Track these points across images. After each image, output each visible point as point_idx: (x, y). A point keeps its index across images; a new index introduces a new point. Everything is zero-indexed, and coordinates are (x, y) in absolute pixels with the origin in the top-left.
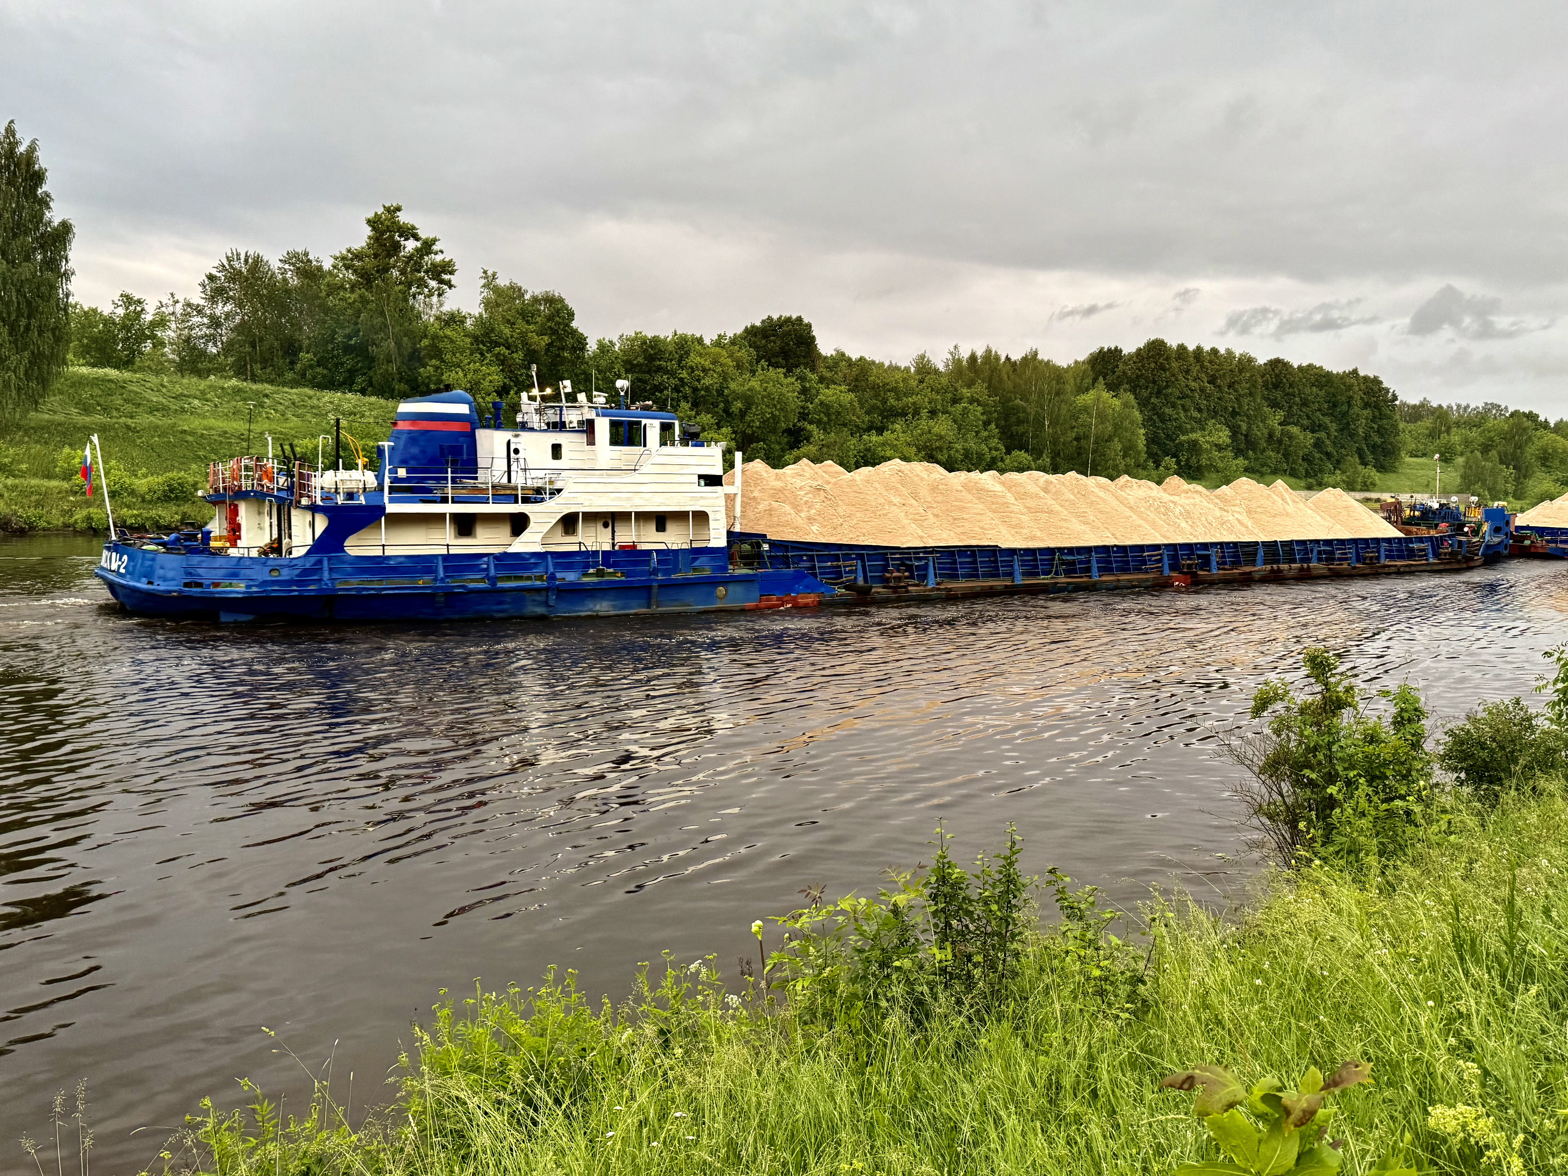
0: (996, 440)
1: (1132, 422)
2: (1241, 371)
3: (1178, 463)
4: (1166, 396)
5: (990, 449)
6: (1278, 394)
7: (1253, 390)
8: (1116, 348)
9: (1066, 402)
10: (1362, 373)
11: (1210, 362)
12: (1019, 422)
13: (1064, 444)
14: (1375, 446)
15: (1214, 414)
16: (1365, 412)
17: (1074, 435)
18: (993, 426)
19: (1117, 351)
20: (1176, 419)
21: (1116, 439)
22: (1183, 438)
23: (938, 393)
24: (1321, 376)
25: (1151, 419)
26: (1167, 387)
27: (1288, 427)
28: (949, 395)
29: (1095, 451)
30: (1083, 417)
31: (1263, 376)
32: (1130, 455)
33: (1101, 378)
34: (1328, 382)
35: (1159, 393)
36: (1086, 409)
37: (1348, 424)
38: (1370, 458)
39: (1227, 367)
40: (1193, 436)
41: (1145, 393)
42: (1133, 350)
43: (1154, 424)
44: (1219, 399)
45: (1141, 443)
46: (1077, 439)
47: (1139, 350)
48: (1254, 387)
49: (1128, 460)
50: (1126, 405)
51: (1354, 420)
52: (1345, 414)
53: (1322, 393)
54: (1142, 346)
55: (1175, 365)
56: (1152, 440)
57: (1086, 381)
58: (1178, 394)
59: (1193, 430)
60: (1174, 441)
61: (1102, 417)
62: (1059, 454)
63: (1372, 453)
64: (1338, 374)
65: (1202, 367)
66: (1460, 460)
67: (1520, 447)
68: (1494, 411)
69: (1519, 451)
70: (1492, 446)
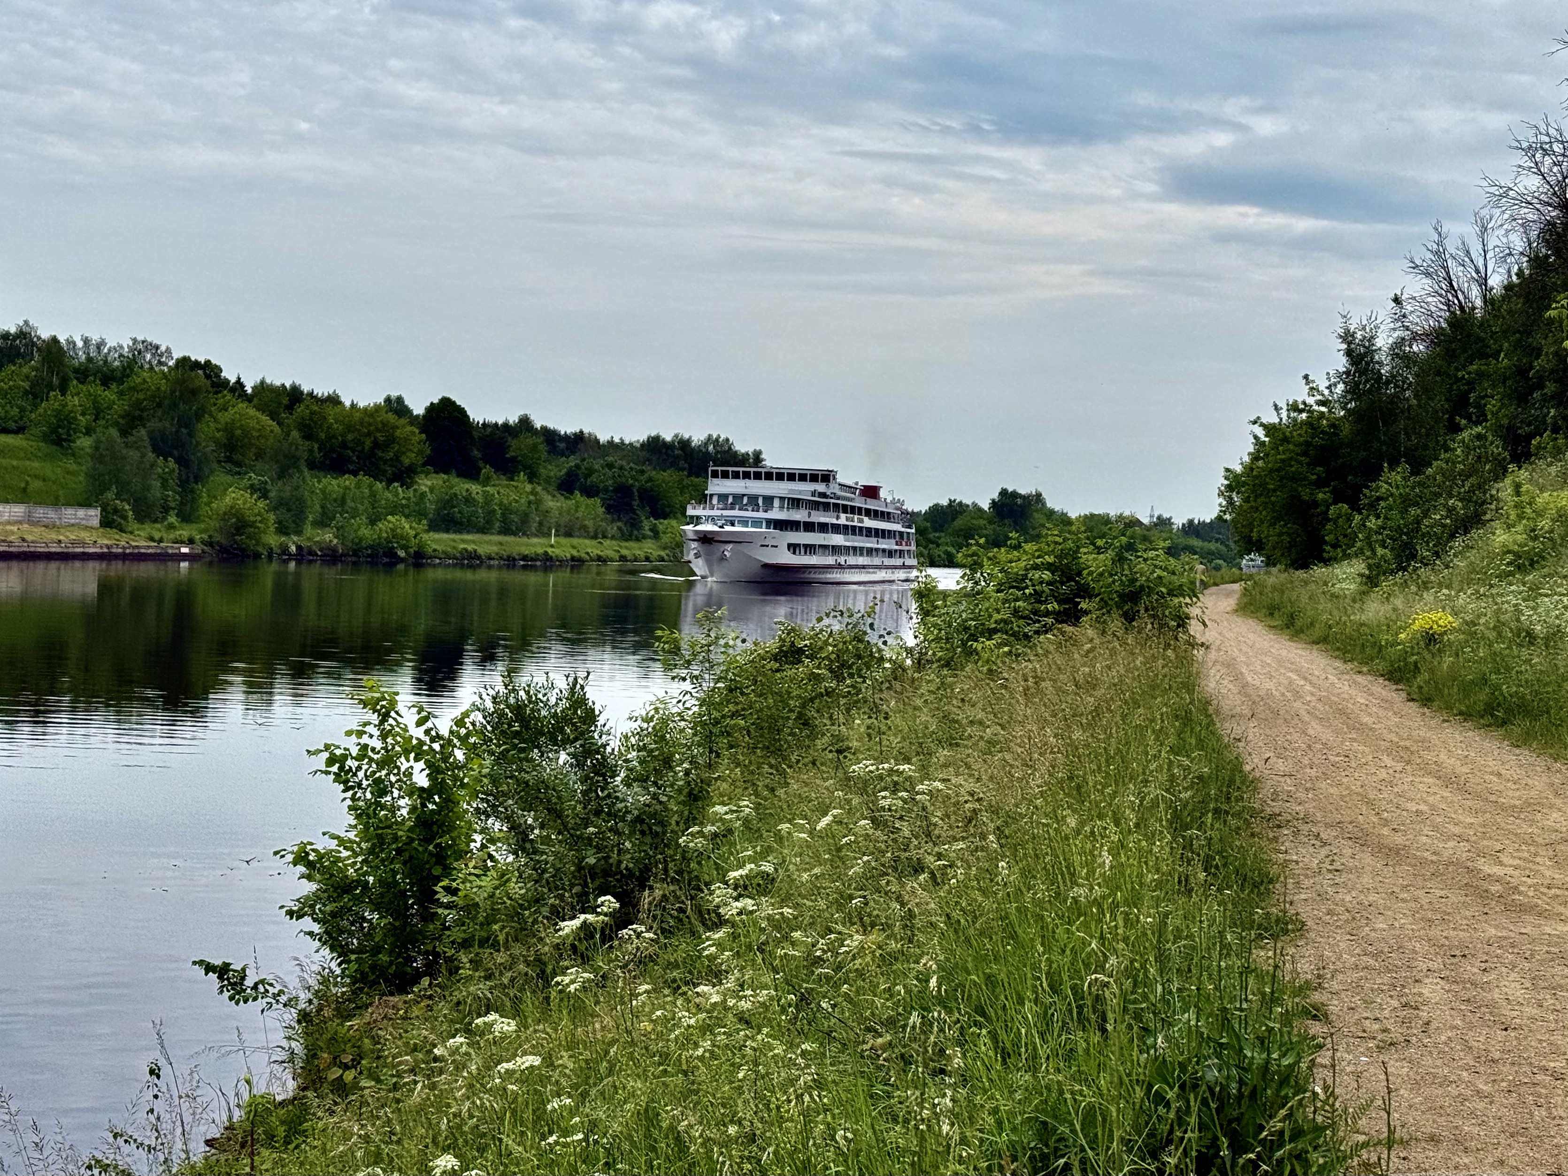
66: (84, 443)
67: (188, 423)
68: (148, 357)
69: (184, 431)
70: (140, 418)
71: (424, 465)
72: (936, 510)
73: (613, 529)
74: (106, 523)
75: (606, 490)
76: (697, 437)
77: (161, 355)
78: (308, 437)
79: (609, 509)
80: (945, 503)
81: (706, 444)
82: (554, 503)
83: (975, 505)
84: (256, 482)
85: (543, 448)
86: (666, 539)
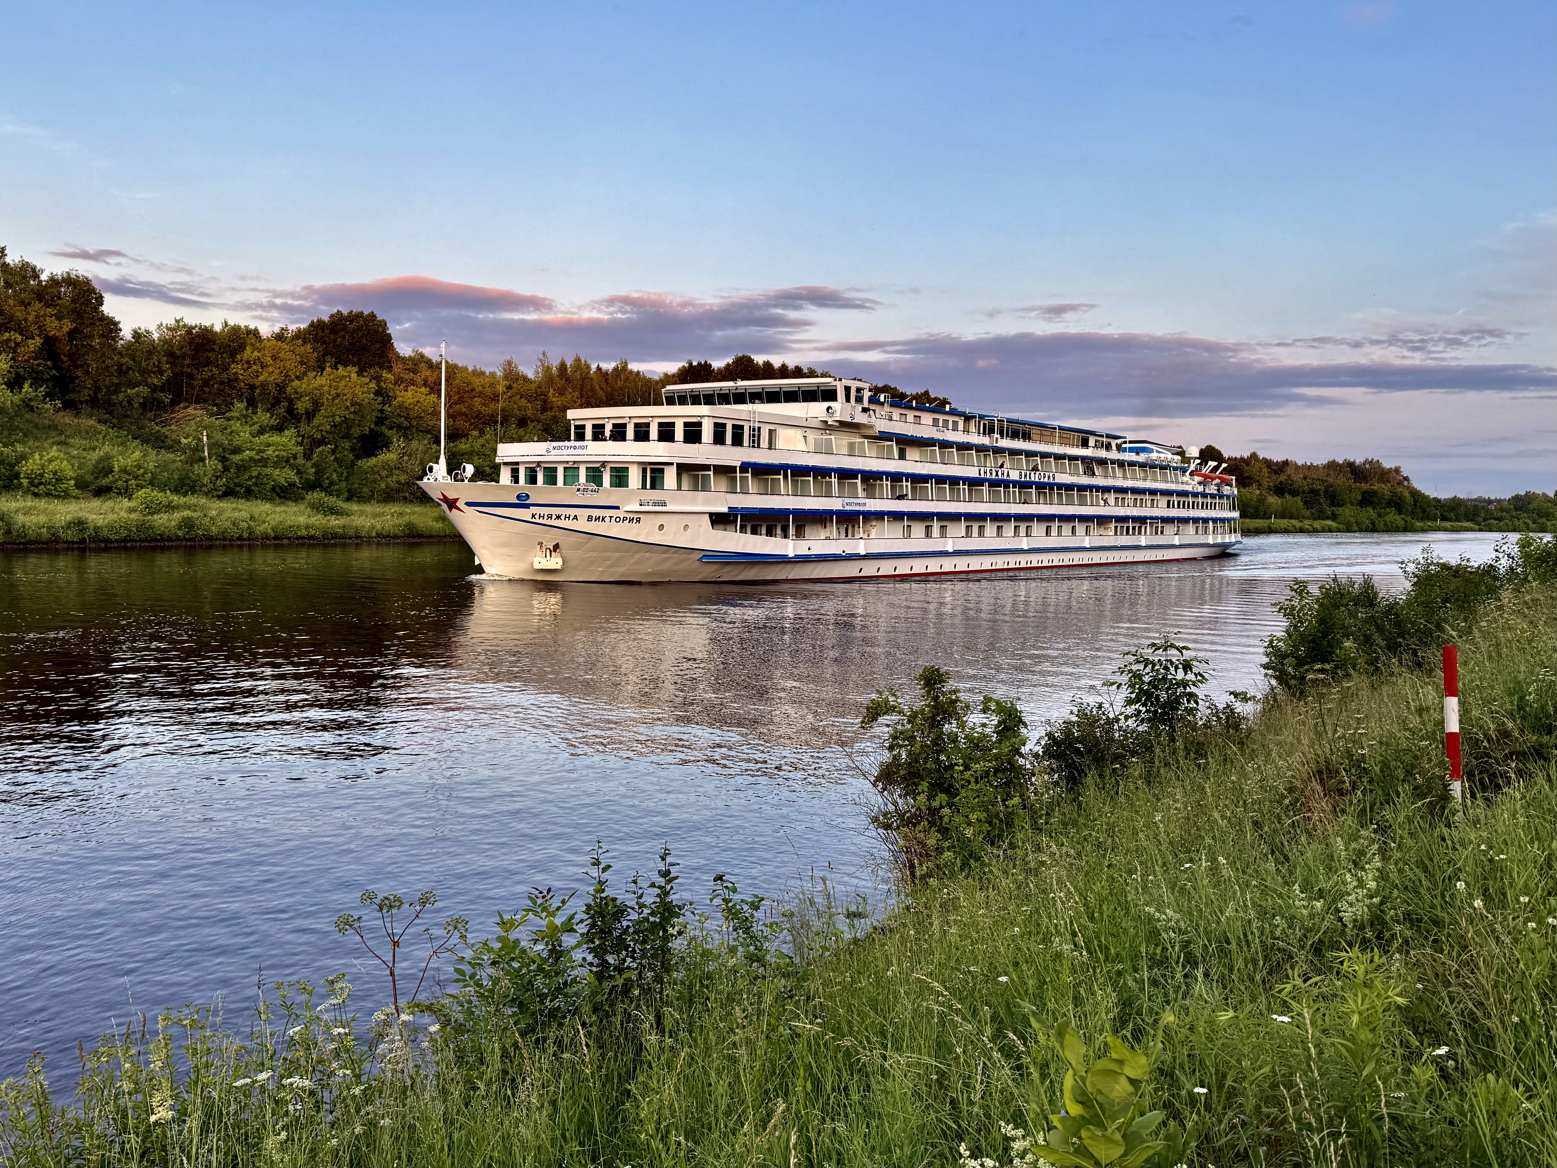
72: (1517, 498)
73: (1307, 513)
75: (1304, 492)
76: (1359, 460)
79: (1306, 503)
80: (1523, 493)
81: (1364, 464)
82: (1273, 500)
83: (1544, 494)
85: (1265, 470)
86: (1340, 519)
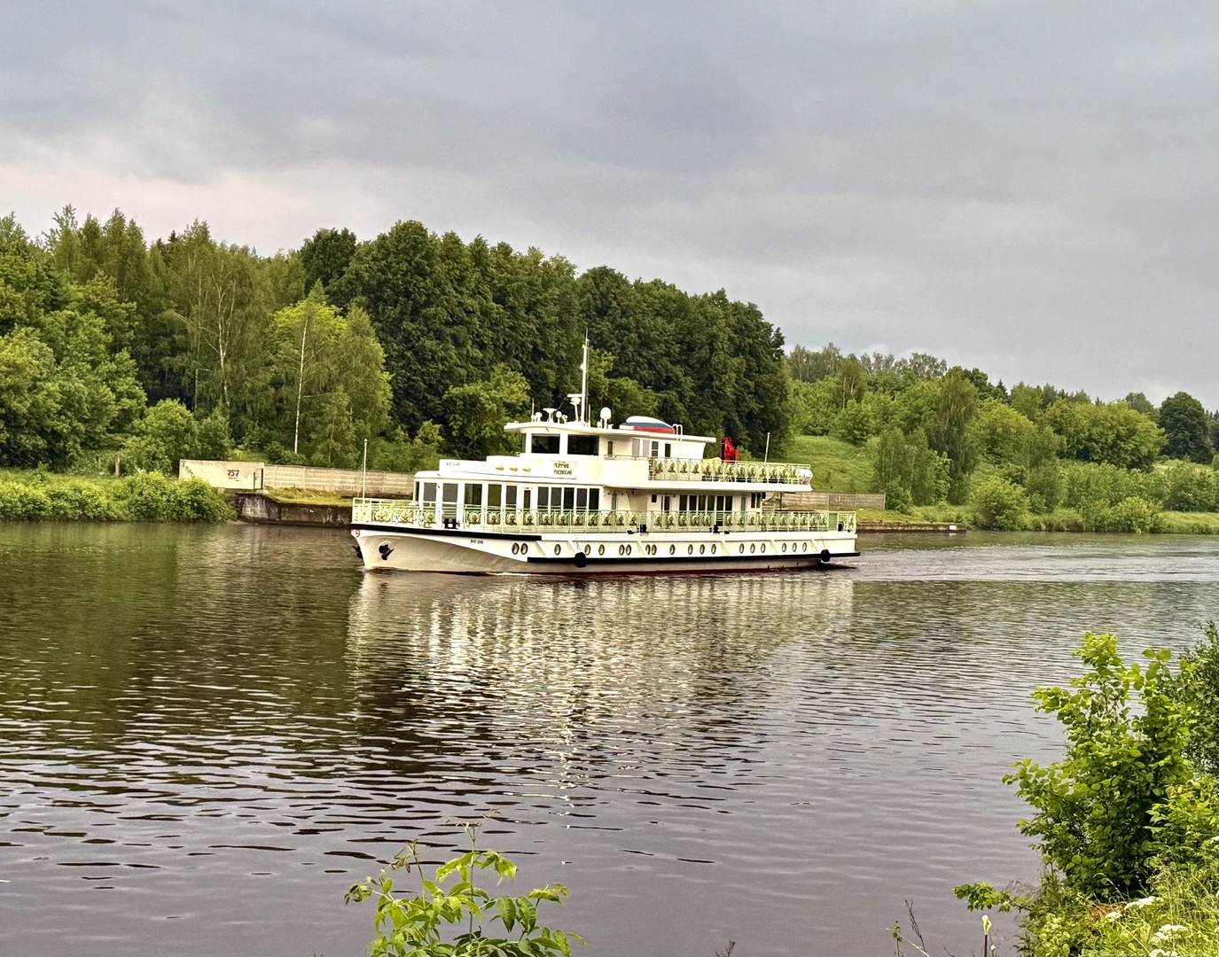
0: (131, 380)
1: (367, 360)
2: (546, 285)
3: (446, 431)
4: (426, 318)
5: (120, 396)
6: (605, 326)
7: (566, 316)
8: (345, 231)
9: (257, 319)
10: (731, 299)
11: (499, 266)
12: (174, 350)
13: (252, 391)
14: (750, 415)
15: (504, 353)
16: (735, 361)
17: (269, 377)
18: (125, 354)
19: (348, 238)
20: (443, 359)
21: (340, 387)
22: (455, 391)
23: (19, 288)
24: (670, 298)
25: (403, 356)
26: (428, 304)
27: (621, 381)
28: (42, 295)
29: (306, 407)
30: (286, 345)
31: (581, 295)
32: (365, 415)
33: (319, 282)
34: (680, 310)
35: (415, 313)
36: (289, 334)
37: (711, 378)
38: (743, 434)
39: (523, 277)
40: (470, 389)
41: (392, 312)
42: (373, 237)
43: (407, 367)
44: (510, 328)
45: (384, 396)
46: (276, 384)
47: (383, 238)
48: (568, 312)
49: (361, 423)
50: (356, 329)
51: (720, 374)
52: (705, 363)
53: (671, 327)
54: (386, 231)
55: (440, 268)
56: (402, 393)
57: (294, 285)
58: (444, 315)
59: (470, 379)
60: (440, 395)
61: (317, 348)
62: (244, 407)
63: (747, 426)
64: (696, 298)
65: (484, 273)
66: (874, 441)
67: (958, 423)
68: (927, 368)
69: (956, 429)
70: (919, 420)
71: (1162, 453)
74: (890, 506)
77: (937, 367)
78: (1059, 432)
84: (1014, 470)
